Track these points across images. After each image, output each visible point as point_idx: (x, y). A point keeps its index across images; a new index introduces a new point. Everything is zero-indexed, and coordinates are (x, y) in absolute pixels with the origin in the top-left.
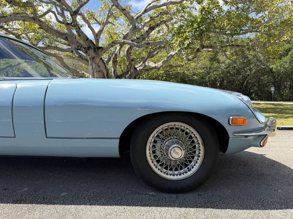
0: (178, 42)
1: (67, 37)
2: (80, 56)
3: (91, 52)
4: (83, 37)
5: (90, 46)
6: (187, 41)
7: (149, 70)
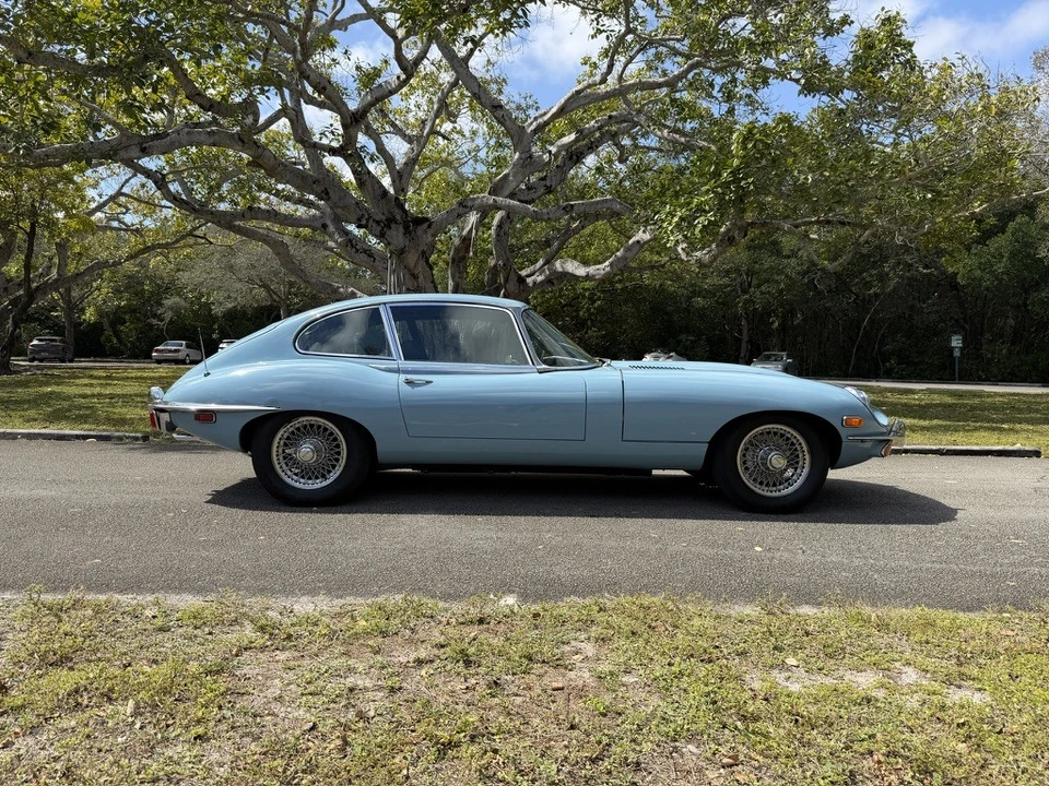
1: (326, 190)
2: (350, 241)
3: (397, 236)
5: (394, 217)
7: (555, 282)
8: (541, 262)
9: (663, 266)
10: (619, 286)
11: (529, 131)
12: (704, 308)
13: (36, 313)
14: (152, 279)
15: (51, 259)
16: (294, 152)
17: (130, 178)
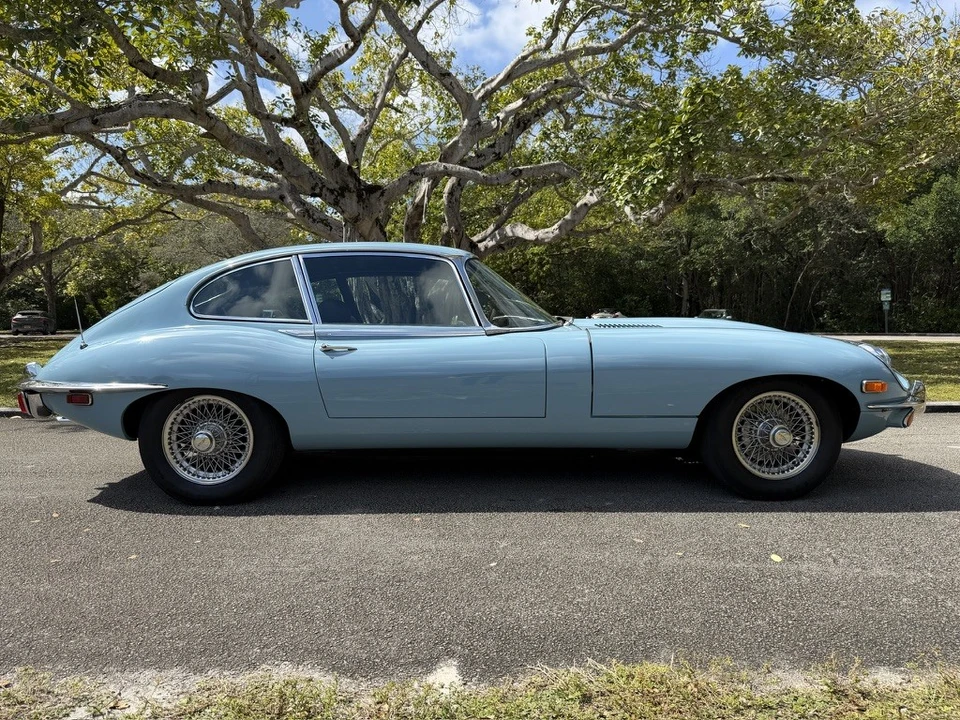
1: (280, 160)
2: (307, 211)
3: (351, 202)
4: (324, 159)
5: (347, 185)
6: (651, 176)
7: (506, 247)
8: (492, 227)
9: (608, 230)
10: (566, 251)
11: (477, 98)
12: (646, 269)
13: (22, 289)
14: (128, 254)
15: (27, 237)
16: (253, 128)
17: (99, 158)
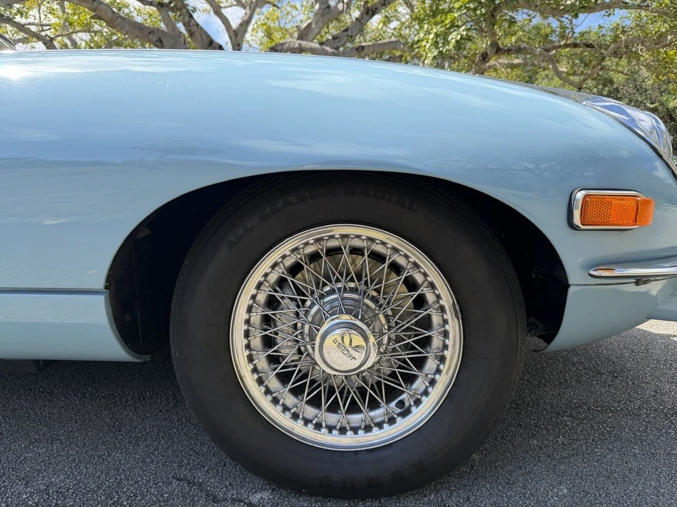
0: (432, 36)
1: (160, 38)
4: (199, 38)
6: (455, 33)
